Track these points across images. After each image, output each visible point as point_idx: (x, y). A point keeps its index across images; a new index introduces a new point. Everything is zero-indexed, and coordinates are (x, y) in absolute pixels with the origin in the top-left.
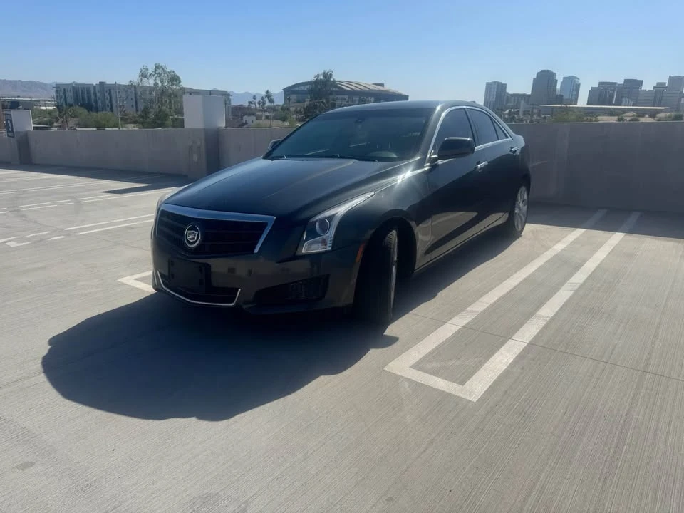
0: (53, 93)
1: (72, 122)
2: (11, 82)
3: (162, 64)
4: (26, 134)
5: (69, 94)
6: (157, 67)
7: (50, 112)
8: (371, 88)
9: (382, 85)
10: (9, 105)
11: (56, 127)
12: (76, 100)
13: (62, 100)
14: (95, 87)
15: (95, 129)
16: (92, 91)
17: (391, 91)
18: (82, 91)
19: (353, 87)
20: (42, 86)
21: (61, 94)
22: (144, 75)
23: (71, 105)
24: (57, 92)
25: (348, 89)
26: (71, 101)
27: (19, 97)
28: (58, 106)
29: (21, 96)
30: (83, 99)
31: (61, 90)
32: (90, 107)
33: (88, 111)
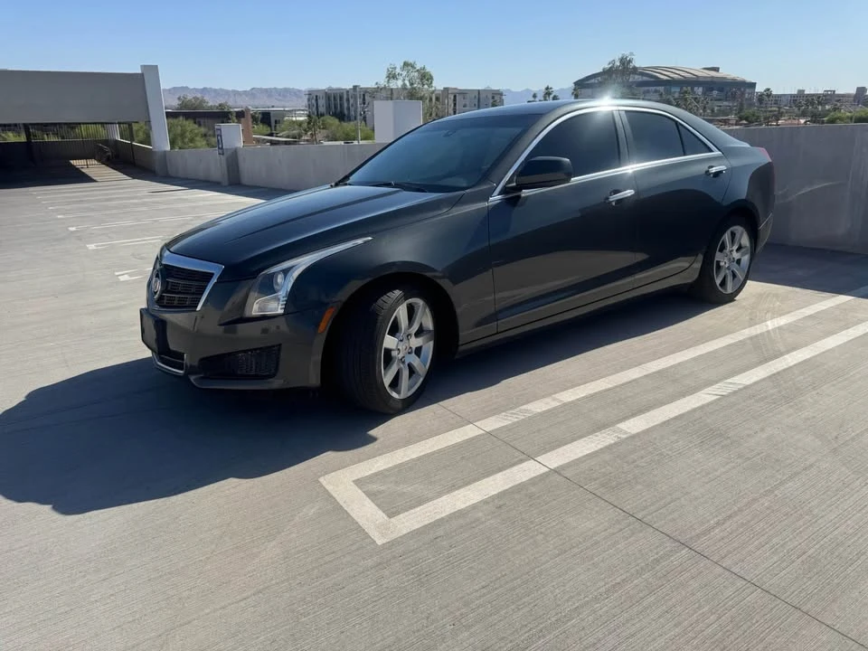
0: (305, 102)
1: (320, 134)
2: (266, 90)
3: (411, 61)
4: (235, 152)
5: (322, 102)
6: (406, 64)
7: (300, 124)
8: (700, 74)
9: (716, 69)
10: (260, 116)
11: (304, 141)
12: (328, 107)
13: (314, 109)
14: (348, 92)
15: (342, 143)
16: (345, 97)
17: (729, 77)
18: (334, 98)
19: (672, 75)
20: (296, 93)
21: (314, 101)
22: (392, 76)
23: (322, 115)
24: (309, 100)
25: (666, 78)
26: (322, 109)
27: (273, 107)
28: (309, 116)
29: (275, 105)
30: (335, 107)
31: (313, 97)
32: (341, 116)
33: (340, 121)
